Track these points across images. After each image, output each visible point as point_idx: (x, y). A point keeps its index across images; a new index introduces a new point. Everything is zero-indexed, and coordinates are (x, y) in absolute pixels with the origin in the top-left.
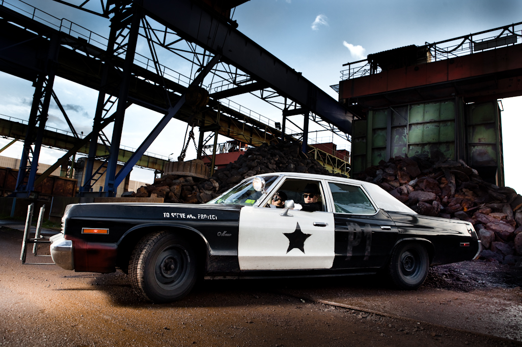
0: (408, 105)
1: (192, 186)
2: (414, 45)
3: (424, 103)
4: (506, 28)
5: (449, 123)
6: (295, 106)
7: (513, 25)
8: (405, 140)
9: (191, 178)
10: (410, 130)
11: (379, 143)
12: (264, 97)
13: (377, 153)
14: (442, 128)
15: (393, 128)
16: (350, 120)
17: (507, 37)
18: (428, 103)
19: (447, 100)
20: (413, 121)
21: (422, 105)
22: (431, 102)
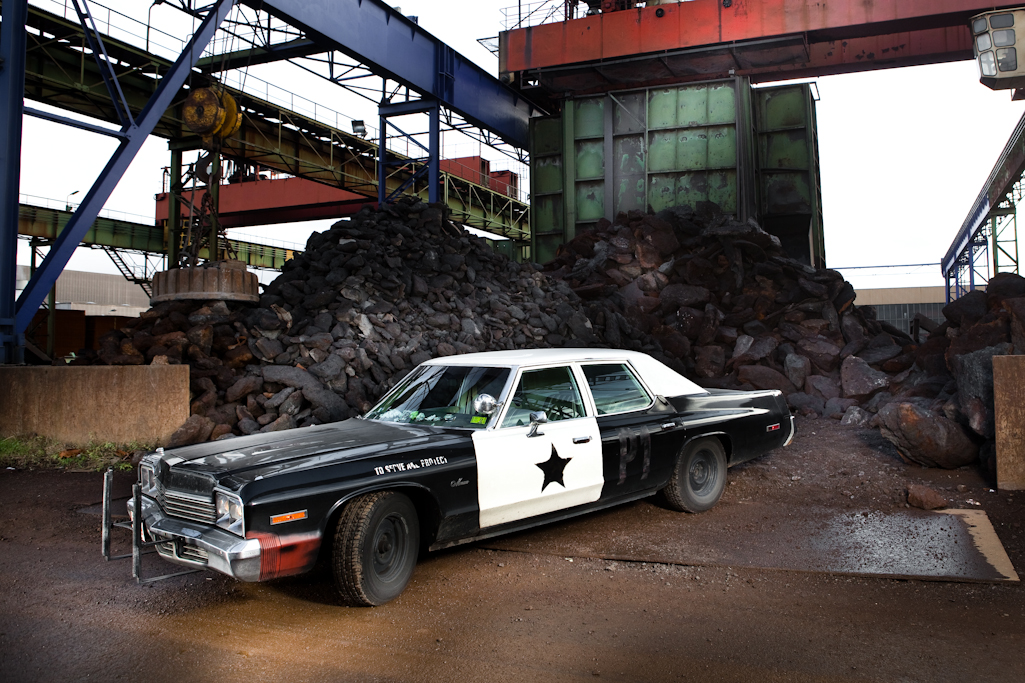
0: (645, 91)
1: (231, 324)
3: (677, 87)
5: (725, 131)
6: (407, 95)
8: (642, 163)
9: (222, 305)
10: (650, 143)
11: (589, 170)
12: (335, 77)
13: (585, 191)
14: (712, 140)
15: (616, 138)
16: (524, 117)
18: (685, 87)
19: (720, 83)
20: (657, 124)
21: (672, 92)
22: (690, 86)
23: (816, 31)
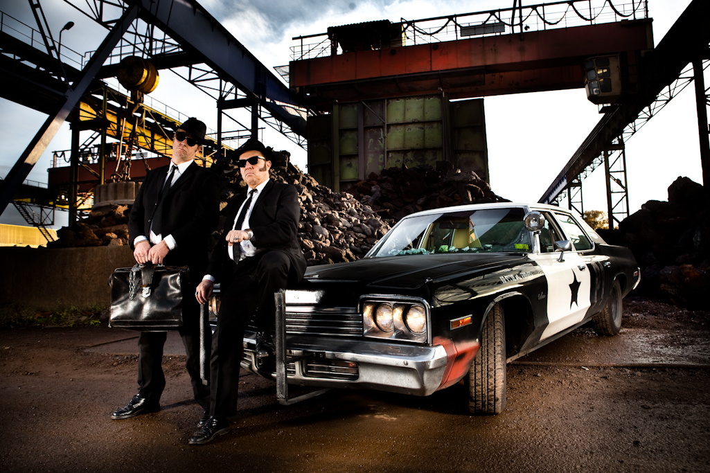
0: (384, 100)
2: (388, 21)
3: (405, 98)
4: (492, 13)
5: (435, 125)
6: (236, 94)
7: (499, 11)
8: (382, 145)
10: (388, 132)
11: (349, 149)
12: (192, 79)
13: (345, 162)
14: (427, 131)
15: (366, 128)
16: (304, 116)
17: (493, 25)
18: (410, 98)
19: (431, 96)
20: (392, 120)
21: (402, 101)
22: (413, 97)
23: (490, 66)
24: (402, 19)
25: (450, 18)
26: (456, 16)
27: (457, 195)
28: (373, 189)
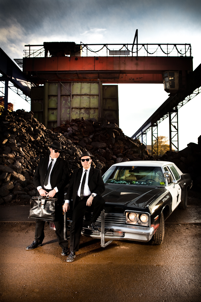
0: (71, 82)
2: (74, 43)
3: (81, 82)
4: (124, 45)
5: (95, 97)
7: (127, 44)
8: (69, 105)
10: (72, 98)
11: (53, 105)
13: (51, 112)
14: (91, 99)
15: (61, 96)
16: (30, 86)
17: (124, 51)
18: (84, 82)
19: (94, 82)
20: (75, 93)
21: (80, 84)
22: (85, 82)
23: (122, 70)
24: (81, 42)
25: (105, 45)
26: (107, 44)
27: (108, 134)
28: (69, 129)
